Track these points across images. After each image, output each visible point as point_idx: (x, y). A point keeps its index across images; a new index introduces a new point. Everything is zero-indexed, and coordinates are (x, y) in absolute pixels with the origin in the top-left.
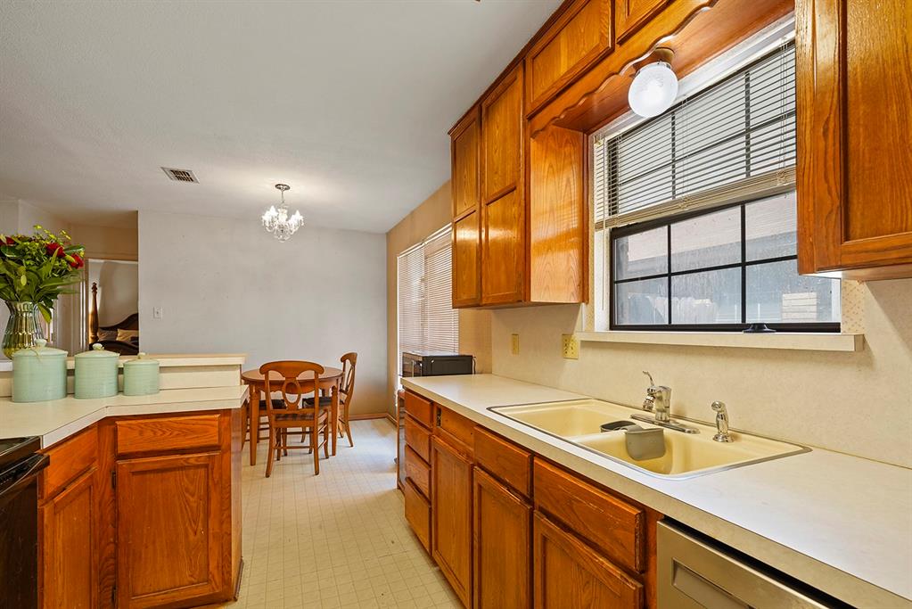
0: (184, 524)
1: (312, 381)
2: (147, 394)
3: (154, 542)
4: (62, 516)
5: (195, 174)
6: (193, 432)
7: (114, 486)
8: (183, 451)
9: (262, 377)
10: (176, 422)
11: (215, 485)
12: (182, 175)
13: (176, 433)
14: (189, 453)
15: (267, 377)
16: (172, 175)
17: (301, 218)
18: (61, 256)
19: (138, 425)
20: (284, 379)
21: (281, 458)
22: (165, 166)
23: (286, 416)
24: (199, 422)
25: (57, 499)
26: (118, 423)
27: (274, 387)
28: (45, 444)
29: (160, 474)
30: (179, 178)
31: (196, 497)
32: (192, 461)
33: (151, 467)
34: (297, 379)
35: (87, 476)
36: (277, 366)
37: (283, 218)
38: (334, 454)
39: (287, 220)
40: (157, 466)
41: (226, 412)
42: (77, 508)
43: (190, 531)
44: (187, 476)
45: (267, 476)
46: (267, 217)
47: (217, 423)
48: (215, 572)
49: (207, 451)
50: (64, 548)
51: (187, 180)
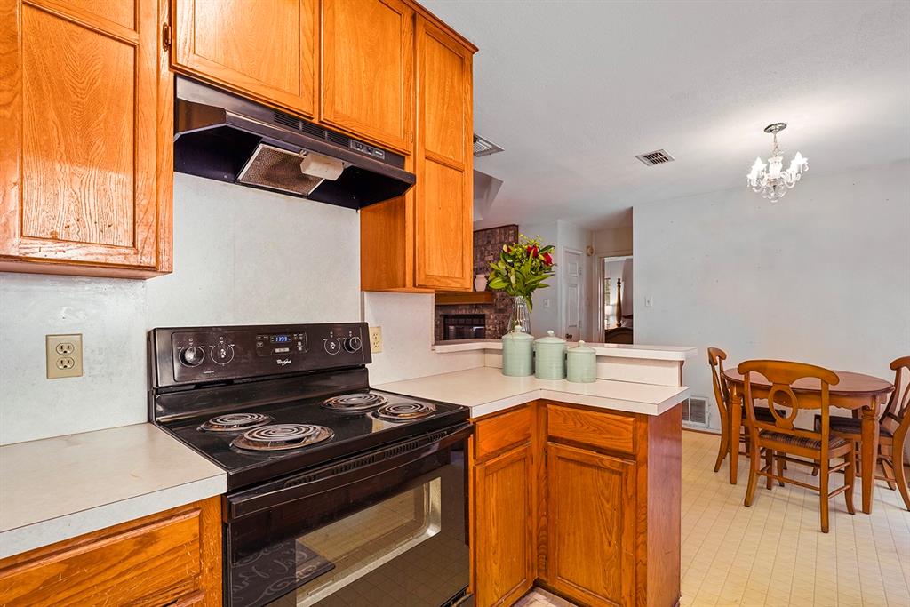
0: (600, 529)
1: (818, 393)
2: (583, 382)
3: (574, 533)
4: (495, 478)
5: (668, 152)
6: (608, 432)
7: (546, 465)
8: (600, 450)
9: (741, 378)
10: (592, 417)
11: (628, 499)
12: (655, 158)
13: (593, 428)
14: (605, 454)
15: (747, 377)
16: (647, 161)
17: (804, 161)
18: (536, 256)
19: (562, 412)
20: (771, 384)
21: (774, 488)
22: (637, 154)
23: (776, 434)
24: (614, 422)
25: (488, 463)
26: (549, 406)
27: (759, 393)
28: (475, 414)
29: (579, 467)
30: (654, 162)
31: (610, 504)
32: (607, 464)
33: (572, 457)
34: (791, 386)
35: (521, 448)
36: (760, 366)
37: (775, 170)
38: (866, 510)
39: (784, 169)
40: (576, 457)
41: (643, 418)
42: (511, 475)
43: (605, 540)
44: (602, 477)
45: (747, 504)
46: (753, 176)
47: (631, 428)
48: (627, 599)
49: (622, 458)
50: (497, 506)
51: (661, 161)
